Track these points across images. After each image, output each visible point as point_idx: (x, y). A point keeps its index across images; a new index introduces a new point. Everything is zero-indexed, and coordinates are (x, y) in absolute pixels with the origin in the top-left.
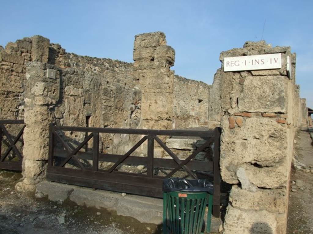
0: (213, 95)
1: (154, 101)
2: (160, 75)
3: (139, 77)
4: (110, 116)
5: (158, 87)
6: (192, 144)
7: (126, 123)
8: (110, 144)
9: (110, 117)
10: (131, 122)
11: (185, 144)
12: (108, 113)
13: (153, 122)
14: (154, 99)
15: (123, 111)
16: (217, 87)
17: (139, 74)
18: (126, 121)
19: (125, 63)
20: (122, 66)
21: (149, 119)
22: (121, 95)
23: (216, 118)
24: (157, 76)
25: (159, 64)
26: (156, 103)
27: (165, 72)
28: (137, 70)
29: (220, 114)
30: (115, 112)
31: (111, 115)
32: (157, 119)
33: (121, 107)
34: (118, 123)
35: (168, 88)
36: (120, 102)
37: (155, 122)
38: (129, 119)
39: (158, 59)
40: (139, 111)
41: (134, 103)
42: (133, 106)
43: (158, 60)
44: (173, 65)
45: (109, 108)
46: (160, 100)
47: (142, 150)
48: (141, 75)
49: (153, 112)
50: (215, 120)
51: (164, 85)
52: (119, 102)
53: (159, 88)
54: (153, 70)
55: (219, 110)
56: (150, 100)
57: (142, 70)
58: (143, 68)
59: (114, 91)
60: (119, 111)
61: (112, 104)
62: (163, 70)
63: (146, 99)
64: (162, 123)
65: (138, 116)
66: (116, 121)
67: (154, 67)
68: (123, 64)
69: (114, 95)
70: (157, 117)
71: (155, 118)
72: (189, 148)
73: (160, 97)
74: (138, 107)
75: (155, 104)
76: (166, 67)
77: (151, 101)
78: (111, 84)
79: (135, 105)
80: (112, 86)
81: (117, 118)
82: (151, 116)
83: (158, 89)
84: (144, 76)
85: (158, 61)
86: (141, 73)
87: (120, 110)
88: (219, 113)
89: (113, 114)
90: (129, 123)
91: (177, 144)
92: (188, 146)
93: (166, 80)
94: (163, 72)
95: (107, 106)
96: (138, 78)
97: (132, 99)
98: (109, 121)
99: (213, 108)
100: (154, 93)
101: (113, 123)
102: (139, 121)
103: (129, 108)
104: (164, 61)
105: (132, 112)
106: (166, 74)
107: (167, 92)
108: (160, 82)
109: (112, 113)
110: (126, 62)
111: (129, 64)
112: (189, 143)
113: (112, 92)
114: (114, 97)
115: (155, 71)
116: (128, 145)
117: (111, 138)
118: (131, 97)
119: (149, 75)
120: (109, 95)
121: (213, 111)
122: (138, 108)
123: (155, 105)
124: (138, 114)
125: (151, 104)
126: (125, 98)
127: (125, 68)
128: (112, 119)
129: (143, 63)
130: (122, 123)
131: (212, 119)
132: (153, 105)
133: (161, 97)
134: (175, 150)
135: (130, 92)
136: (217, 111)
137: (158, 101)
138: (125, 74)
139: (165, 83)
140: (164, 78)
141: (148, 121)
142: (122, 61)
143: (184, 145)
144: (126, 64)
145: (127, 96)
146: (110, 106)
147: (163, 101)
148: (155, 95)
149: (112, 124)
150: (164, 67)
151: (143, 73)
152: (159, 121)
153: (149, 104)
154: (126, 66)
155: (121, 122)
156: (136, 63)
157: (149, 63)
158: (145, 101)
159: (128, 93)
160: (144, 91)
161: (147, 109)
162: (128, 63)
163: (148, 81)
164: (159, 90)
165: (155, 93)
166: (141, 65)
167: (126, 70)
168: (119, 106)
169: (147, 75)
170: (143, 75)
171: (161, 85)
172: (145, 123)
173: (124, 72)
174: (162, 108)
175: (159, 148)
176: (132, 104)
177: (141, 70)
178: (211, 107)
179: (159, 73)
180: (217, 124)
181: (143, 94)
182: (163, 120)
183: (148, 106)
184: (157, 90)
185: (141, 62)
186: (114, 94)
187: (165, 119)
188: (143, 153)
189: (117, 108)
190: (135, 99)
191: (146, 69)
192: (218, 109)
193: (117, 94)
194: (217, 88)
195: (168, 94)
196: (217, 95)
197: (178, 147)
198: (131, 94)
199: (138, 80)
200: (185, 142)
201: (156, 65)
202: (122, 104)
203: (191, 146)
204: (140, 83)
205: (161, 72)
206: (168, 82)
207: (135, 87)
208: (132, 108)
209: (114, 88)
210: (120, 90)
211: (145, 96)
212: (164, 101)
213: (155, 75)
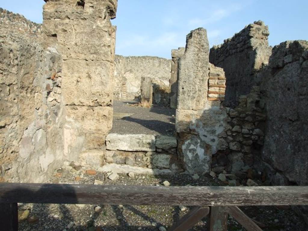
0: (186, 70)
1: (85, 75)
2: (97, 31)
3: (57, 32)
4: (9, 104)
5: (92, 51)
6: (149, 144)
7: (39, 114)
8: (13, 162)
9: (11, 107)
10: (48, 112)
11: (138, 143)
12: (6, 99)
13: (84, 109)
14: (86, 70)
15: (34, 92)
16: (192, 57)
17: (56, 26)
18: (40, 110)
19: (8, 13)
20: (4, 17)
21: (76, 104)
22: (30, 61)
23: (190, 105)
24: (91, 33)
25: (94, 12)
26: (89, 77)
27: (104, 27)
28: (52, 19)
29: (196, 99)
30: (20, 96)
31: (12, 102)
32: (92, 104)
33: (31, 86)
34: (26, 117)
35: (109, 53)
36: (29, 75)
37: (87, 110)
38: (44, 107)
39: (92, 3)
40: (59, 90)
41: (52, 77)
42: (50, 82)
43: (92, 5)
44: (115, 18)
45: (8, 88)
46: (97, 73)
47: (66, 155)
48: (60, 27)
49: (84, 92)
50: (189, 109)
51: (104, 48)
52: (26, 76)
53: (95, 53)
54: (82, 22)
55: (195, 93)
56: (78, 71)
57: (62, 19)
58: (64, 16)
59: (15, 52)
60: (26, 93)
61: (12, 79)
62: (101, 23)
63: (71, 70)
64: (99, 110)
65: (57, 98)
66: (23, 113)
67: (84, 15)
68: (6, 14)
69: (16, 62)
70: (91, 101)
71: (88, 103)
72: (144, 149)
73: (96, 69)
74: (57, 84)
75: (87, 78)
76: (106, 18)
77: (80, 75)
78: (9, 38)
79: (52, 80)
80: (11, 42)
81: (24, 107)
82: (80, 99)
83: (92, 54)
84: (66, 31)
85: (93, 7)
86: (60, 24)
87: (29, 90)
88: (194, 97)
89: (16, 101)
90: (44, 113)
91: (126, 144)
92: (143, 146)
93: (106, 40)
94: (101, 26)
95: (3, 84)
96: (54, 33)
97: (48, 70)
98: (9, 115)
99: (185, 89)
100: (85, 61)
101: (16, 118)
102: (59, 108)
103: (45, 86)
104: (102, 8)
105: (49, 93)
106: (106, 30)
107: (109, 61)
108: (97, 43)
109: (14, 99)
110: (10, 11)
111: (14, 15)
112: (144, 141)
113: (11, 55)
114: (18, 65)
115: (87, 22)
116: (44, 153)
117: (13, 149)
118: (47, 66)
119: (76, 30)
120: (6, 60)
121: (186, 95)
122: (57, 86)
123: (88, 80)
124: (57, 97)
125: (79, 79)
126: (37, 67)
127: (10, 20)
128: (15, 110)
129: (64, 6)
130: (33, 116)
131: (184, 105)
132: (85, 81)
133: (99, 67)
134: (121, 152)
135: (45, 57)
136: (192, 94)
137: (92, 75)
138: (9, 29)
139: (104, 45)
140: (102, 37)
141: (75, 107)
142: (4, 9)
143: (138, 145)
144: (10, 15)
145: (40, 63)
146: (9, 85)
147: (102, 75)
148: (87, 65)
149: (14, 121)
150: (103, 18)
151: (63, 24)
152: (95, 108)
153: (75, 79)
154: (11, 18)
155: (32, 114)
156: (49, 6)
157: (75, 8)
158: (69, 74)
159: (41, 59)
160: (65, 56)
161: (73, 87)
162: (13, 13)
163: (74, 39)
164: (95, 56)
165: (87, 60)
166: (60, 10)
167: (11, 23)
168: (26, 84)
169: (71, 28)
170: (64, 28)
171: (98, 48)
172: (70, 111)
173: (7, 26)
174: (101, 87)
175: (95, 150)
176: (49, 79)
177: (59, 20)
178: (183, 88)
179: (94, 27)
180: (191, 114)
181: (63, 61)
182: (101, 106)
183: (75, 82)
184: (91, 56)
185: (60, 4)
186: (17, 59)
187: (105, 104)
188: (68, 161)
189: (22, 88)
190: (53, 70)
191: (69, 18)
192: (193, 92)
193: (23, 58)
194: (192, 60)
195: (109, 63)
196: (192, 70)
197: (126, 148)
198: (47, 61)
199: (55, 35)
200: (138, 140)
201: (88, 13)
202: (32, 79)
203: (148, 146)
204: (59, 41)
205: (98, 26)
206: (109, 45)
207: (49, 48)
208: (48, 87)
209: (15, 46)
210: (28, 51)
211: (67, 64)
212: (104, 76)
213: (87, 30)
